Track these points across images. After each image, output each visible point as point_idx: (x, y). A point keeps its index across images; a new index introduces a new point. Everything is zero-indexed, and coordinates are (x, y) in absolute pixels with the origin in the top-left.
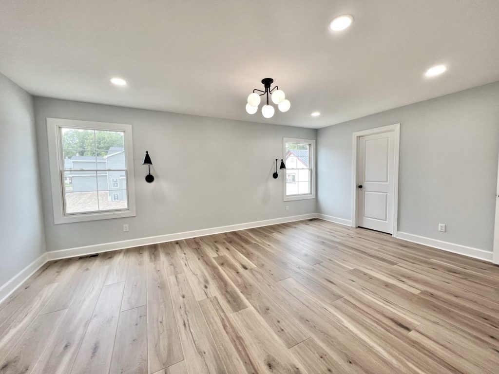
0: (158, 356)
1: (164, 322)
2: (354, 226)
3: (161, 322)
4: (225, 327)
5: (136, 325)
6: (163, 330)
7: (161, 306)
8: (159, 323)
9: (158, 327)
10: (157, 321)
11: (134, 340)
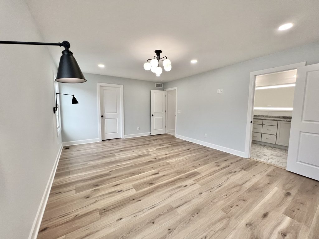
0: (241, 189)
1: (225, 194)
2: (101, 141)
3: (226, 195)
4: (211, 175)
5: (237, 206)
6: (229, 192)
7: (216, 201)
8: (227, 196)
9: (230, 195)
10: (227, 197)
11: (245, 201)
